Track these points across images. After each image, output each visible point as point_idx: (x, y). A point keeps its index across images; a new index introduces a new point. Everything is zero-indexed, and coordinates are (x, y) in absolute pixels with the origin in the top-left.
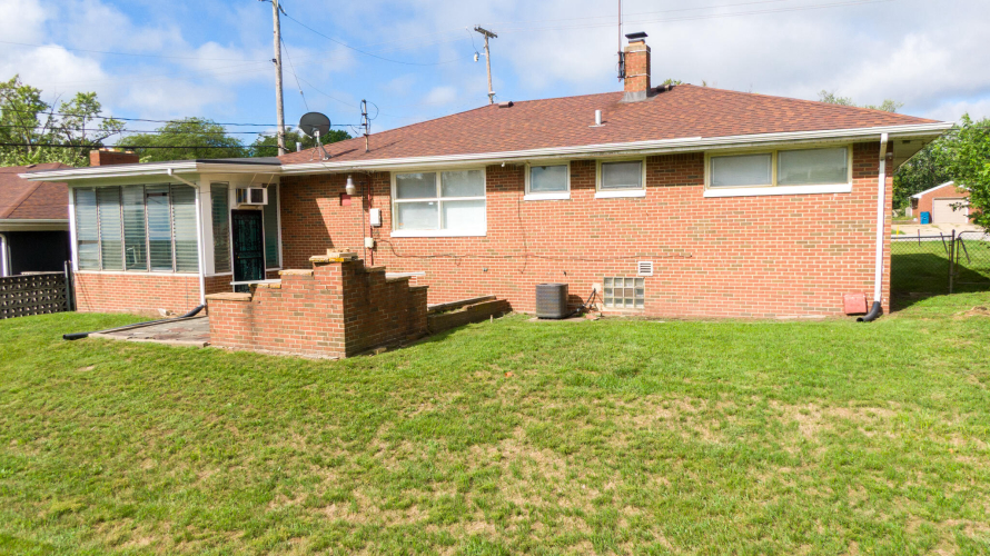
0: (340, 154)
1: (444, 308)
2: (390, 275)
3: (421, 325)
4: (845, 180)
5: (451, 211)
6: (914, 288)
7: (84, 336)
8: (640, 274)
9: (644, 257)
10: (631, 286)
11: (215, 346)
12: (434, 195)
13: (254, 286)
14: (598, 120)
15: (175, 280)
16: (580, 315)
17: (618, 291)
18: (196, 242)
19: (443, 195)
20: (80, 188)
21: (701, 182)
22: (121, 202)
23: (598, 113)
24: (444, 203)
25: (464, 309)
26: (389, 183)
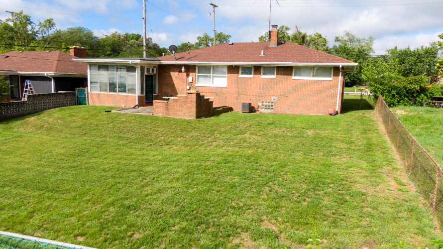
0: (180, 59)
1: (216, 108)
2: (205, 98)
3: (211, 112)
4: (331, 77)
5: (215, 79)
6: (350, 109)
7: (110, 111)
8: (272, 101)
9: (274, 95)
10: (270, 104)
11: (155, 115)
12: (210, 73)
13: (169, 99)
14: (262, 54)
15: (127, 96)
16: (254, 112)
17: (266, 106)
18: (135, 84)
19: (213, 74)
20: (92, 65)
21: (292, 75)
22: (108, 71)
23: (262, 51)
24: (213, 76)
25: (221, 109)
26: (195, 69)
